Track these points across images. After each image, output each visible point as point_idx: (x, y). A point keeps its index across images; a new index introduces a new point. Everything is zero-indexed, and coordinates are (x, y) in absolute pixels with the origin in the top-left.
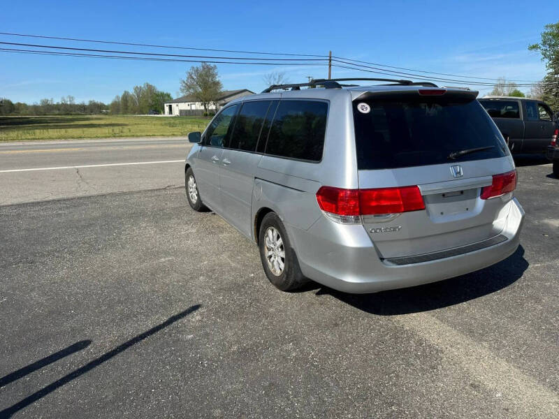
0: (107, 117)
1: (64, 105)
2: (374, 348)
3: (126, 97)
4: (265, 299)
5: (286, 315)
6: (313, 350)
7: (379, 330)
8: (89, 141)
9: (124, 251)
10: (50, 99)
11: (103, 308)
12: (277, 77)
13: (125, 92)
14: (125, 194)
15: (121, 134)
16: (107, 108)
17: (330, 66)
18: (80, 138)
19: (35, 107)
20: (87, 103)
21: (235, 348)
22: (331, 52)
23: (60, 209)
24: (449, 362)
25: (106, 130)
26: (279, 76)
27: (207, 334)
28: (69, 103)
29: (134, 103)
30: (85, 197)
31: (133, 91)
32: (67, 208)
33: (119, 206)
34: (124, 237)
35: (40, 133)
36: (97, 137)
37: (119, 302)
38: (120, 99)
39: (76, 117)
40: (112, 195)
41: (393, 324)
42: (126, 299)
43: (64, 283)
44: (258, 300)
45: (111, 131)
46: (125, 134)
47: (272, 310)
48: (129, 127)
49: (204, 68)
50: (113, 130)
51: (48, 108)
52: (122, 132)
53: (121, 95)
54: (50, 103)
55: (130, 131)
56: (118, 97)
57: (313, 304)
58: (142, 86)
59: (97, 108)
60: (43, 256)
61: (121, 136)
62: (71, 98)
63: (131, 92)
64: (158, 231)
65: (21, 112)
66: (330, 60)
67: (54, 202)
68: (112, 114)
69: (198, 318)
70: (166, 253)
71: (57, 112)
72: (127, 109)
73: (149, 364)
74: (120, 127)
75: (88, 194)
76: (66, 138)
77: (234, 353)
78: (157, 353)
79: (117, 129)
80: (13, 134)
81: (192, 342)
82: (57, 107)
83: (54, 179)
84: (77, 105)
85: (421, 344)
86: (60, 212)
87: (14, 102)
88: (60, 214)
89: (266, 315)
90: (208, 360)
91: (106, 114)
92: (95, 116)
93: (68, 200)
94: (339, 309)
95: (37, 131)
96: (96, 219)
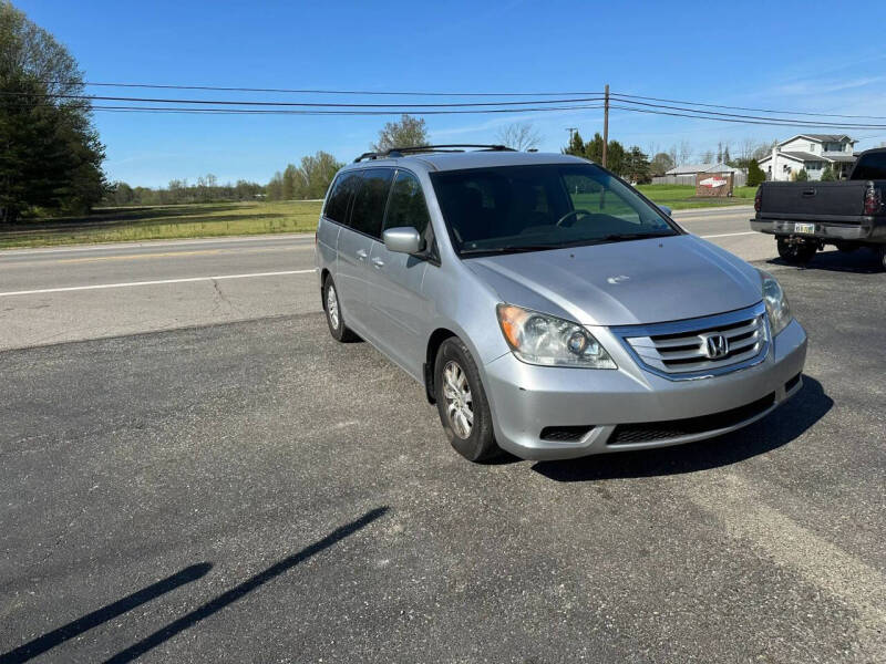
0: (263, 204)
1: (202, 188)
2: (719, 601)
3: (290, 174)
4: (511, 499)
5: (551, 531)
6: (604, 599)
7: (726, 565)
8: (236, 239)
9: (281, 409)
10: (181, 180)
11: (245, 506)
12: (519, 132)
13: (290, 166)
14: (285, 318)
15: (283, 229)
16: (263, 190)
17: (607, 108)
18: (223, 235)
19: (162, 193)
20: (234, 185)
21: (461, 588)
22: (608, 87)
23: (187, 342)
24: (873, 636)
25: (261, 224)
26: (523, 131)
27: (413, 559)
28: (208, 185)
29: (303, 182)
30: (226, 324)
31: (301, 164)
32: (199, 341)
33: (277, 338)
34: (281, 387)
35: (167, 229)
36: (248, 234)
37: (270, 496)
38: (282, 176)
39: (217, 205)
40: (266, 320)
41: (752, 554)
42: (280, 492)
43: (186, 462)
44: (499, 501)
45: (268, 225)
46: (288, 229)
47: (523, 520)
48: (295, 218)
49: (405, 124)
50: (271, 223)
51: (179, 193)
52: (284, 226)
53: (283, 171)
54: (182, 186)
55: (296, 224)
56: (278, 174)
57: (597, 511)
58: (315, 156)
59: (248, 192)
60: (158, 416)
61: (283, 232)
62: (212, 178)
63: (298, 165)
64: (334, 378)
65: (143, 201)
66: (607, 100)
67: (179, 331)
68: (270, 199)
69: (398, 528)
70: (347, 414)
71: (193, 199)
72: (291, 192)
73: (314, 610)
74: (282, 219)
75: (229, 319)
76: (201, 236)
77: (459, 596)
78: (329, 589)
79: (276, 222)
80: (129, 232)
81: (386, 573)
82: (192, 192)
83: (180, 296)
84: (221, 188)
85: (812, 597)
86: (186, 347)
87: (133, 186)
88: (187, 351)
89: (515, 529)
90: (414, 607)
91: (263, 199)
92: (245, 203)
93: (200, 328)
94: (648, 524)
95: (163, 228)
96: (241, 357)
